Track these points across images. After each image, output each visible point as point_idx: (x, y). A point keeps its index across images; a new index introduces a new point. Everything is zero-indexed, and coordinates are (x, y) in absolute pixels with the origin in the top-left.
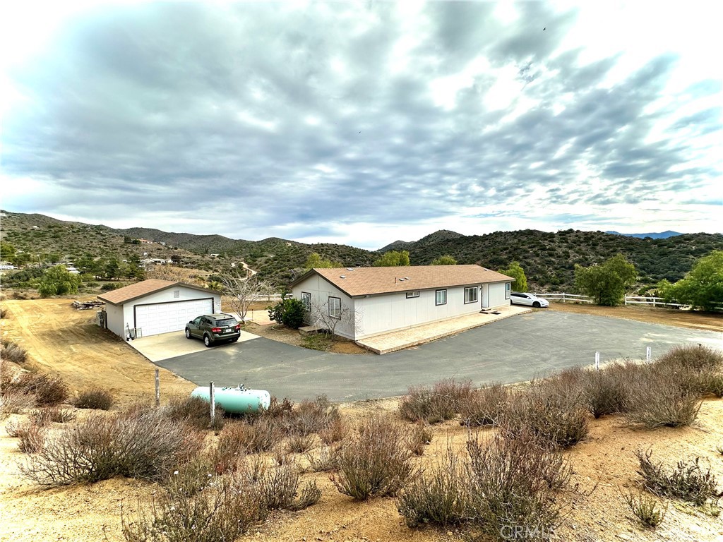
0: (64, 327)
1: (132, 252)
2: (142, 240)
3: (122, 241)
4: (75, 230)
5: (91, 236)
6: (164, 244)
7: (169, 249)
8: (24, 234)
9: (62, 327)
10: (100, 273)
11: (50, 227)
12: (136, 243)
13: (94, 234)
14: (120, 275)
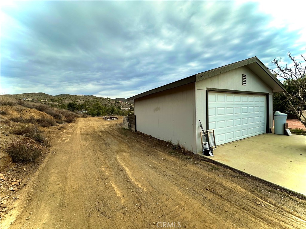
0: (102, 129)
1: (117, 106)
2: (120, 102)
3: (114, 102)
4: (101, 99)
5: (106, 101)
6: (127, 103)
7: (128, 104)
8: (89, 101)
9: (100, 129)
10: (109, 113)
11: (95, 99)
12: (118, 102)
13: (106, 100)
14: (115, 113)
